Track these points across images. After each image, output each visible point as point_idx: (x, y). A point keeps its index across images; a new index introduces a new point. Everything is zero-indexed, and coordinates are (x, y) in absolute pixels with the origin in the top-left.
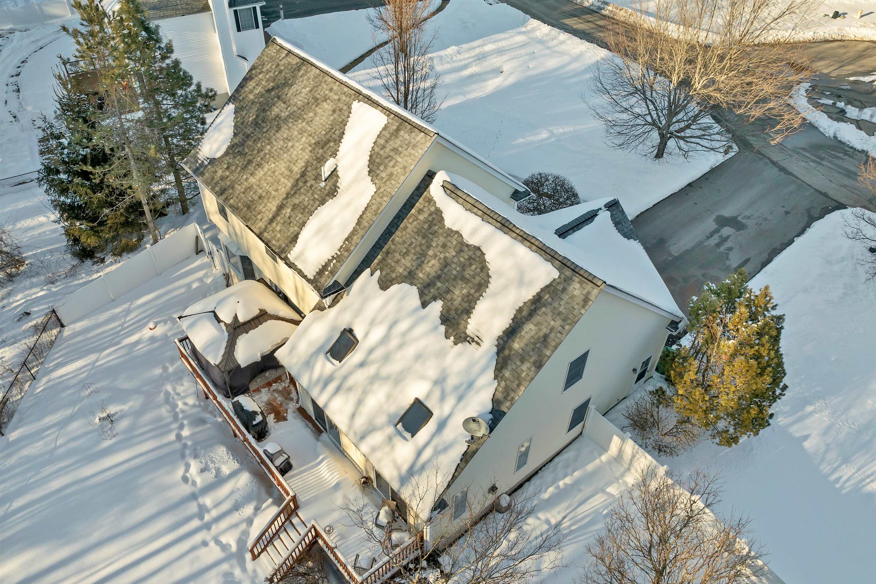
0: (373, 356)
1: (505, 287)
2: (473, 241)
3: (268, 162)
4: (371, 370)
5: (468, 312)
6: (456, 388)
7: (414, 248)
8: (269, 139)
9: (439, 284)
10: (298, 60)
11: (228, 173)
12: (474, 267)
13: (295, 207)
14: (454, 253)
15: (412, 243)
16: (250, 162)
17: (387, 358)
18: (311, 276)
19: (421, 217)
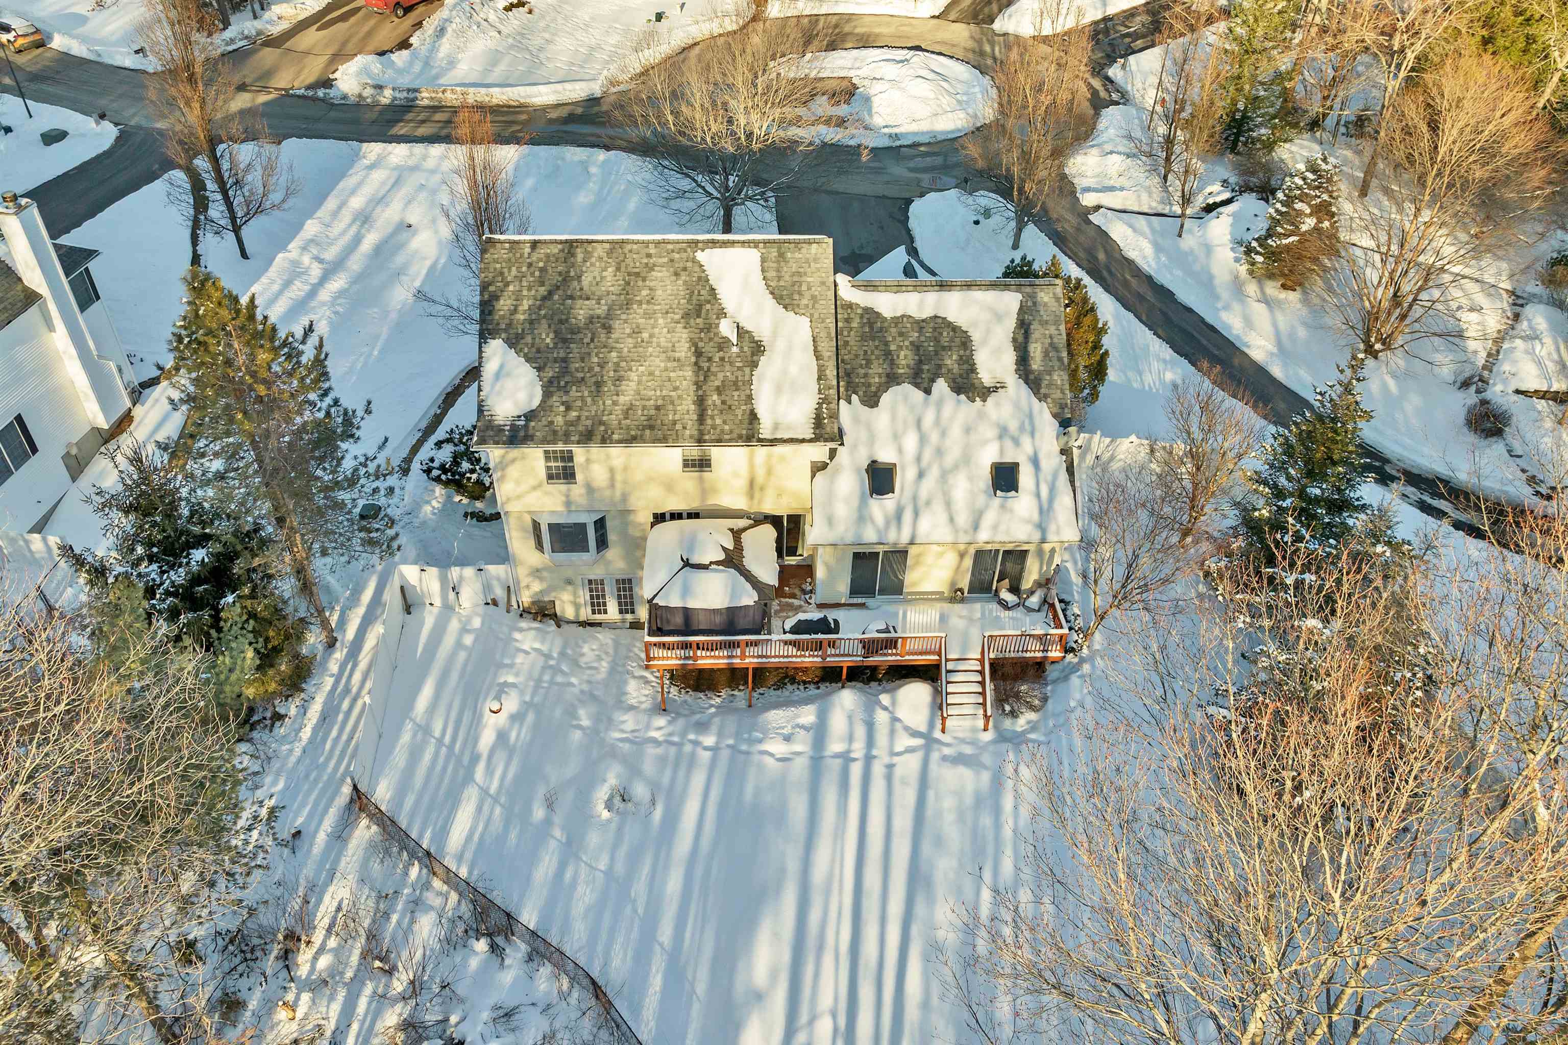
0: (924, 463)
1: (988, 331)
2: (926, 313)
3: (631, 370)
4: (933, 474)
5: (973, 369)
6: (1022, 428)
7: (872, 353)
8: (605, 346)
9: (926, 367)
10: (560, 246)
11: (575, 414)
12: (945, 334)
13: (719, 390)
14: (916, 334)
15: (866, 352)
16: (599, 385)
17: (939, 452)
18: (809, 435)
19: (855, 325)
